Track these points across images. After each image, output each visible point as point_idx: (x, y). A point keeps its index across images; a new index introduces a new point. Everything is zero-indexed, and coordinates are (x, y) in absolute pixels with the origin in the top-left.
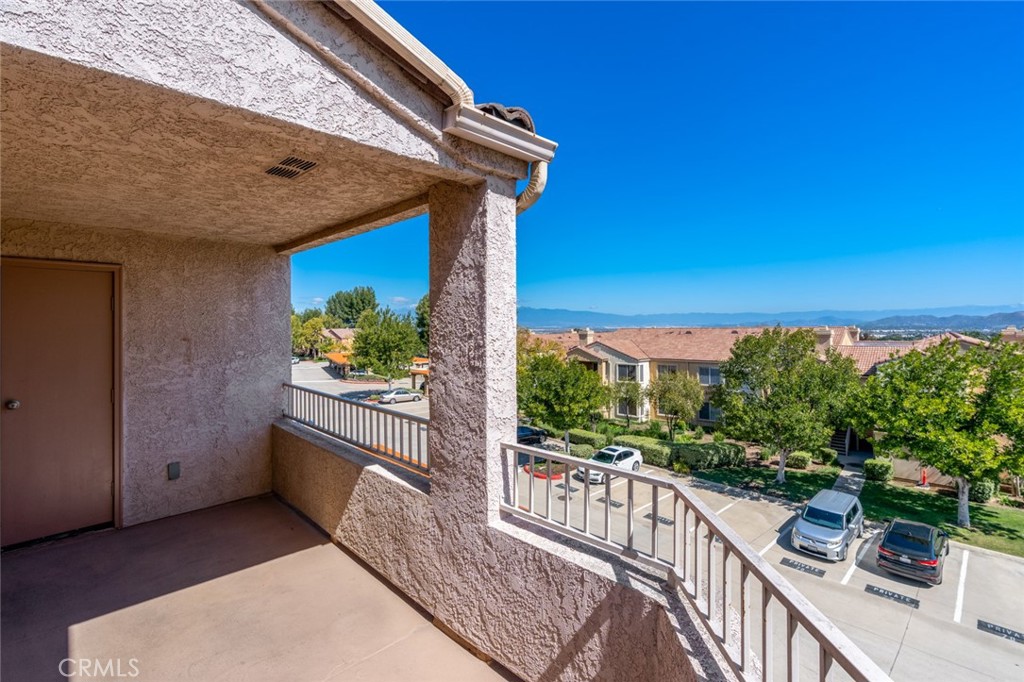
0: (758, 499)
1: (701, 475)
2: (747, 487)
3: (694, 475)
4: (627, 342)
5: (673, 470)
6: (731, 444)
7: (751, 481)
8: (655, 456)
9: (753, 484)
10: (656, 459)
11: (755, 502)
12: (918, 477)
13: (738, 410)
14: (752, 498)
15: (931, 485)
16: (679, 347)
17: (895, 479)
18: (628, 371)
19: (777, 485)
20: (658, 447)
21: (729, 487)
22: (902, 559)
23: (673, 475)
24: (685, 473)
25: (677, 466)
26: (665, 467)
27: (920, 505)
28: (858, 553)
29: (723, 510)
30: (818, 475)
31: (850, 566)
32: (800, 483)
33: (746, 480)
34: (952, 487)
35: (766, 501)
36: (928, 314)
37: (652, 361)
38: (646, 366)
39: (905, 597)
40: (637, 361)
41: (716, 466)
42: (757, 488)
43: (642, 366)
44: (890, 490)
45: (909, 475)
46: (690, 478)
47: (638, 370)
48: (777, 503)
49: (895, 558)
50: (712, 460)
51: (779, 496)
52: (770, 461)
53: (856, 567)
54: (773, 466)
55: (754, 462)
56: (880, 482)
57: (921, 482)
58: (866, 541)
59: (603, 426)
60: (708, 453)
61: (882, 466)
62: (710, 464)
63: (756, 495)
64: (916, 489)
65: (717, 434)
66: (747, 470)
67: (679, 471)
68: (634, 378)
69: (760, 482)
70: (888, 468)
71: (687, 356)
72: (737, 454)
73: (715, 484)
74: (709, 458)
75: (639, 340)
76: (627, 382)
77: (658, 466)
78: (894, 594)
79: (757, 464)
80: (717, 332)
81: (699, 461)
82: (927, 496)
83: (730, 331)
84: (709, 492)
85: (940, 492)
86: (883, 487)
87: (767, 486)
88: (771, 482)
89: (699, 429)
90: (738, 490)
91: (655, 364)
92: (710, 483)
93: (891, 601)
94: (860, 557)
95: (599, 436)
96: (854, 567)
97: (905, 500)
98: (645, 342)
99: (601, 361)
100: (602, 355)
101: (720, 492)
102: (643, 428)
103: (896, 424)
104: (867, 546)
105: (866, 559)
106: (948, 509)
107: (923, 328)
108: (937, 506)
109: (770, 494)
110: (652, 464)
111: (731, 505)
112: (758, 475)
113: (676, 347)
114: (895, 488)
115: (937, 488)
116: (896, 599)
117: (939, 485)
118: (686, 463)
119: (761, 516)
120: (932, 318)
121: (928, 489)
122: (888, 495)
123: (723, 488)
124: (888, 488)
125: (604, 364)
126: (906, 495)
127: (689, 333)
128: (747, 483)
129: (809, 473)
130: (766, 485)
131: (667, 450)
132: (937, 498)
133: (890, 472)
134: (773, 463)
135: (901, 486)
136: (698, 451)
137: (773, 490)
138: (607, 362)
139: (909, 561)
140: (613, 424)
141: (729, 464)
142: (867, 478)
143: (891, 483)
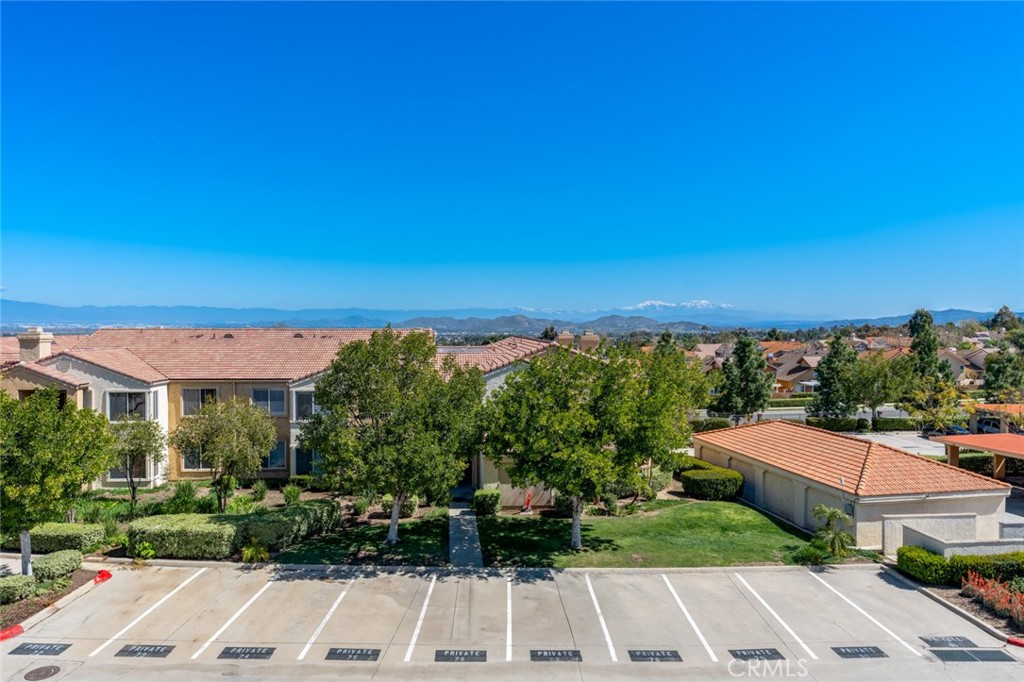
0: (373, 574)
1: (286, 559)
2: (356, 561)
3: (275, 560)
4: (120, 351)
5: (240, 560)
6: (321, 501)
7: (359, 550)
8: (208, 543)
9: (362, 554)
10: (212, 549)
11: (372, 579)
12: (521, 502)
13: (347, 450)
14: (368, 575)
15: (534, 508)
16: (218, 359)
17: (505, 508)
18: (130, 402)
19: (391, 548)
20: (213, 527)
21: (332, 567)
23: (242, 568)
24: (262, 560)
25: (247, 552)
26: (226, 558)
27: (535, 534)
29: (335, 605)
30: (428, 522)
32: (415, 538)
33: (352, 549)
34: (550, 507)
35: (385, 575)
36: (448, 316)
37: (171, 383)
38: (163, 391)
39: (567, 652)
40: (148, 385)
41: (304, 538)
42: (368, 559)
43: (156, 393)
44: (503, 523)
45: (515, 502)
46: (272, 566)
47: (150, 400)
48: (398, 573)
50: (299, 530)
51: (399, 563)
52: (367, 514)
54: (373, 521)
55: (348, 520)
56: (490, 516)
57: (525, 507)
59: (91, 507)
60: (294, 521)
61: (492, 495)
62: (296, 537)
63: (370, 568)
64: (522, 516)
65: (289, 488)
66: (346, 534)
67: (251, 560)
68: (143, 415)
69: (368, 549)
70: (497, 498)
71: (231, 374)
72: (330, 514)
73: (311, 567)
74: (295, 528)
75: (143, 348)
76: (131, 422)
77: (214, 559)
78: (556, 650)
79: (352, 522)
80: (272, 334)
81: (281, 536)
82: (535, 521)
83: (290, 334)
84: (307, 582)
85: (541, 514)
86: (495, 521)
87: (381, 552)
88: (383, 545)
89: (260, 485)
90: (345, 568)
91: (178, 388)
92: (303, 568)
93: (558, 660)
95: (90, 528)
97: (520, 531)
98: (153, 352)
99: (74, 388)
100: (73, 376)
101: (322, 578)
102: (160, 497)
103: (535, 446)
106: (556, 531)
107: (444, 331)
108: (546, 532)
109: (388, 563)
110: (203, 558)
111: (343, 594)
112: (362, 538)
113: (212, 359)
114: (505, 520)
115: (538, 511)
116: (561, 656)
117: (540, 507)
118: (260, 544)
119: (386, 597)
120: (451, 320)
121: (531, 513)
123: (323, 571)
124: (500, 520)
125: (80, 394)
126: (518, 525)
127: (229, 336)
128: (355, 554)
129: (418, 521)
130: (378, 550)
131: (229, 530)
132: (543, 523)
133: (500, 501)
134: (372, 516)
135: (509, 515)
136: (279, 521)
137: (390, 556)
138: (85, 390)
140: (103, 499)
141: (320, 530)
142: (477, 514)
143: (501, 515)
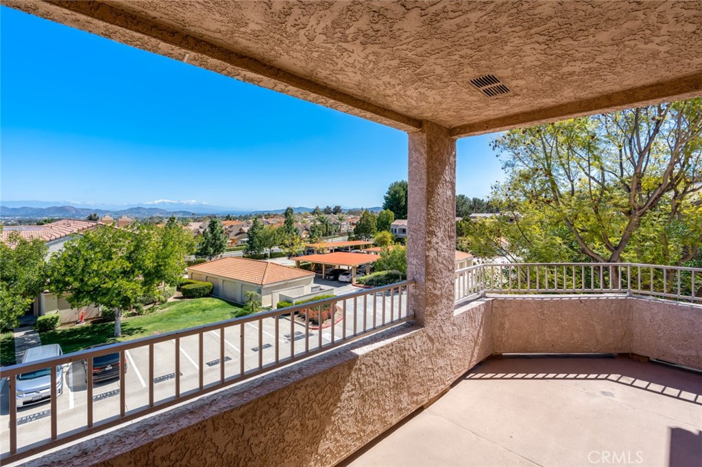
12: (76, 318)
15: (86, 320)
17: (63, 324)
22: (107, 369)
27: (87, 335)
28: (68, 384)
31: (68, 394)
34: (98, 317)
39: (114, 391)
44: (62, 333)
45: (71, 319)
49: (103, 370)
53: (73, 393)
56: (51, 331)
58: (68, 373)
61: (53, 318)
64: (77, 326)
70: (57, 319)
78: (106, 393)
82: (87, 328)
85: (92, 322)
86: (55, 333)
93: (108, 398)
94: (71, 385)
96: (72, 394)
97: (76, 335)
103: (89, 282)
104: (71, 375)
105: (76, 384)
106: (103, 330)
108: (96, 332)
114: (64, 331)
115: (89, 321)
116: (109, 396)
117: (91, 319)
121: (85, 323)
122: (63, 337)
124: (59, 332)
126: (74, 332)
132: (93, 327)
133: (59, 321)
135: (67, 328)
139: (111, 368)
142: (40, 332)
143: (60, 329)
